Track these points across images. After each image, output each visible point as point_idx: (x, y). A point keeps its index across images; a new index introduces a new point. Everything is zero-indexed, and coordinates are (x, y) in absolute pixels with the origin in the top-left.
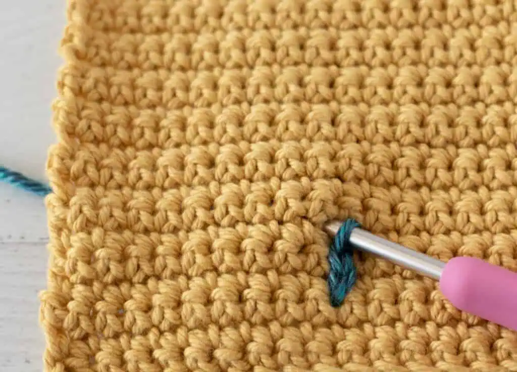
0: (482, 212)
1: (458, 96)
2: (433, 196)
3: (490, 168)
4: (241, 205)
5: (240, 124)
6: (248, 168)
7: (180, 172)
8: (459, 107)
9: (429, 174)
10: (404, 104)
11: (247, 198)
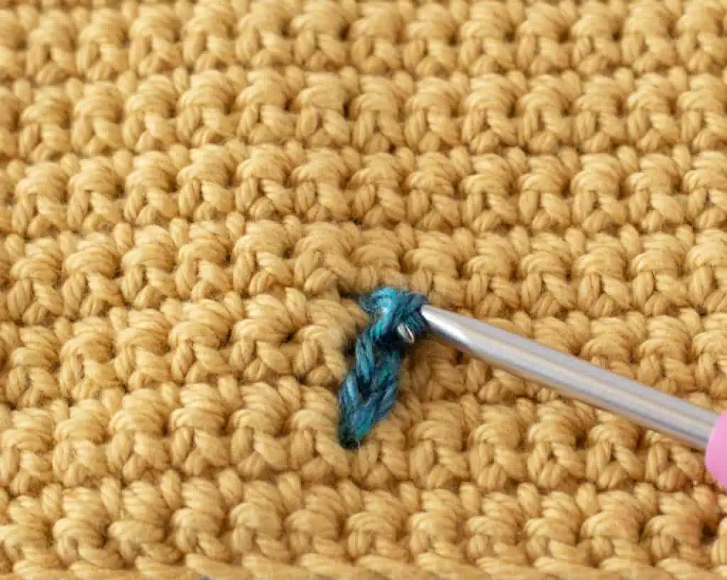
0: (627, 275)
1: (582, 58)
2: (536, 245)
3: (642, 190)
4: (170, 266)
5: (172, 112)
6: (184, 196)
7: (59, 206)
8: (583, 78)
9: (526, 203)
10: (479, 75)
11: (181, 251)
